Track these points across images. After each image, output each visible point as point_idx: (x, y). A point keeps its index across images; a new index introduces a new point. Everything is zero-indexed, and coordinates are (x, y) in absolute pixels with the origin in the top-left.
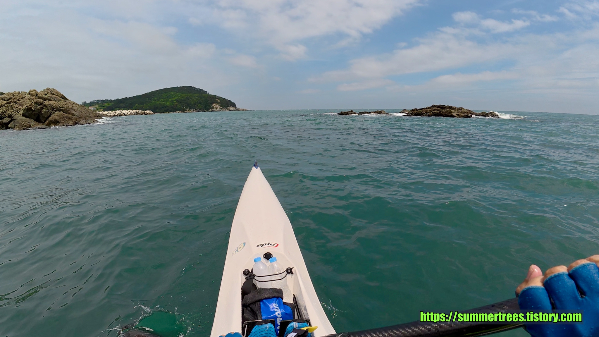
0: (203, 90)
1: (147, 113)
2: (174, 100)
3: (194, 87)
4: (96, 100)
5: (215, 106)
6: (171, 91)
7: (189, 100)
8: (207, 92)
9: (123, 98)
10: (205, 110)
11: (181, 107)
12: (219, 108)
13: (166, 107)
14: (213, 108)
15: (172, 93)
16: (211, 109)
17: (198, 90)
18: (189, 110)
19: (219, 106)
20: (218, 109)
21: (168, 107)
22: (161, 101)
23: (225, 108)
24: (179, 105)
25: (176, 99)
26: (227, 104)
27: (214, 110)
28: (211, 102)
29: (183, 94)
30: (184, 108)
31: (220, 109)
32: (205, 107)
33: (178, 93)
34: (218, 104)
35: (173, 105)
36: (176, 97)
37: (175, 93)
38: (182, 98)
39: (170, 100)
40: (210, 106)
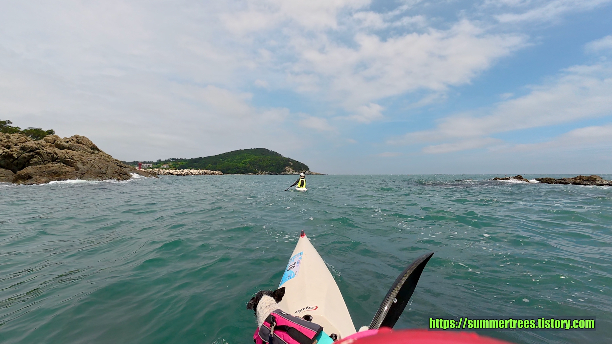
0: (276, 152)
1: (216, 173)
2: (247, 162)
3: (268, 149)
4: (171, 158)
5: (287, 169)
6: (245, 153)
7: (261, 162)
8: (280, 154)
9: (198, 157)
10: (277, 174)
11: (253, 169)
12: (291, 170)
13: (238, 169)
14: (285, 171)
15: (246, 154)
16: (283, 172)
17: (271, 153)
18: (260, 173)
19: (292, 169)
20: (291, 172)
21: (240, 168)
22: (234, 163)
23: (297, 171)
24: (252, 167)
25: (249, 161)
26: (299, 167)
27: (286, 173)
28: (284, 165)
29: (256, 156)
30: (256, 170)
31: (292, 172)
32: (277, 170)
33: (251, 154)
34: (291, 167)
35: (245, 167)
36: (249, 159)
37: (248, 155)
38: (255, 160)
39: (243, 161)
40: (282, 169)
